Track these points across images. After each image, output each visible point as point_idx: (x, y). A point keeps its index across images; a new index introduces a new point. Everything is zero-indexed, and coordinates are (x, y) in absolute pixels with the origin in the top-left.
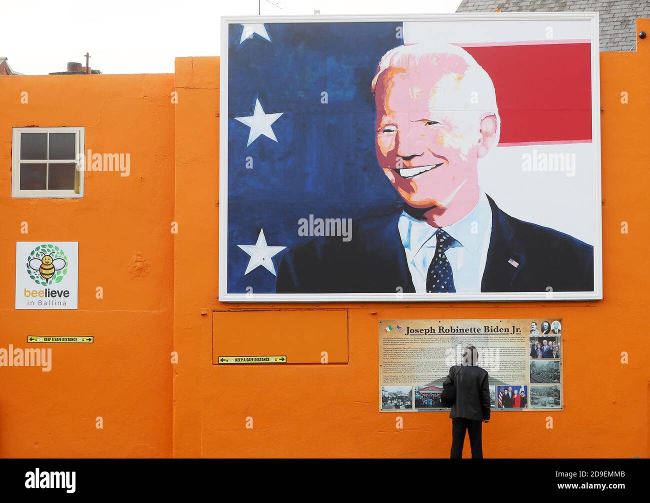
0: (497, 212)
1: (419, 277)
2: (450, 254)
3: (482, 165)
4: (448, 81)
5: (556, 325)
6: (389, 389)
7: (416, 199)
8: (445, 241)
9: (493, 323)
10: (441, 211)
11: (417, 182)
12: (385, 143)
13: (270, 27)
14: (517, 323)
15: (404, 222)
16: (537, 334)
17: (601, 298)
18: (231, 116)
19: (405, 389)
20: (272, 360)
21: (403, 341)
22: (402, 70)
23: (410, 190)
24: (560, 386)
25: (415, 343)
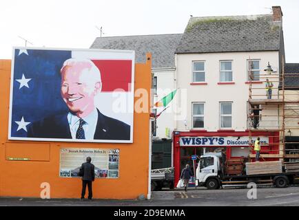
0: (99, 114)
1: (74, 134)
2: (84, 126)
3: (95, 98)
4: (85, 71)
5: (117, 151)
6: (63, 170)
7: (73, 108)
8: (82, 122)
9: (97, 150)
10: (81, 113)
11: (74, 103)
12: (64, 90)
13: (28, 51)
14: (105, 150)
15: (69, 116)
16: (111, 153)
17: (132, 142)
18: (14, 79)
19: (68, 170)
20: (25, 159)
21: (68, 154)
23: (72, 105)
24: (118, 171)
25: (71, 155)
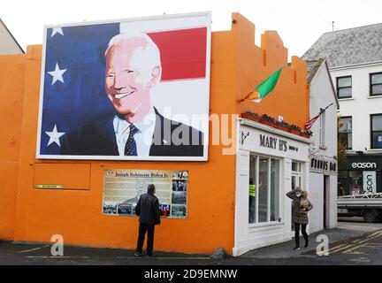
1: (121, 149)
2: (136, 136)
4: (138, 51)
5: (185, 174)
6: (107, 203)
7: (121, 109)
8: (134, 130)
9: (155, 172)
10: (132, 115)
11: (123, 101)
12: (109, 82)
13: (63, 29)
14: (166, 172)
15: (116, 121)
16: (176, 178)
17: (206, 160)
18: (46, 71)
19: (114, 204)
20: (58, 187)
21: (114, 180)
22: (118, 46)
23: (119, 105)
24: (186, 206)
25: (119, 181)
